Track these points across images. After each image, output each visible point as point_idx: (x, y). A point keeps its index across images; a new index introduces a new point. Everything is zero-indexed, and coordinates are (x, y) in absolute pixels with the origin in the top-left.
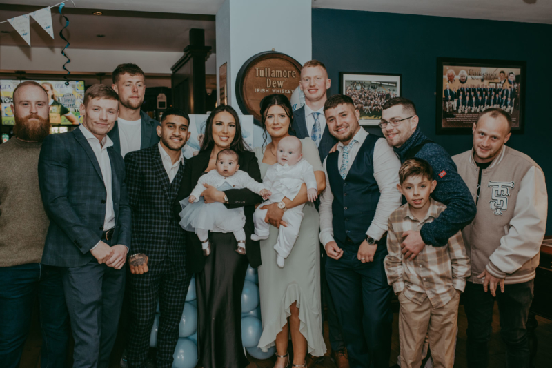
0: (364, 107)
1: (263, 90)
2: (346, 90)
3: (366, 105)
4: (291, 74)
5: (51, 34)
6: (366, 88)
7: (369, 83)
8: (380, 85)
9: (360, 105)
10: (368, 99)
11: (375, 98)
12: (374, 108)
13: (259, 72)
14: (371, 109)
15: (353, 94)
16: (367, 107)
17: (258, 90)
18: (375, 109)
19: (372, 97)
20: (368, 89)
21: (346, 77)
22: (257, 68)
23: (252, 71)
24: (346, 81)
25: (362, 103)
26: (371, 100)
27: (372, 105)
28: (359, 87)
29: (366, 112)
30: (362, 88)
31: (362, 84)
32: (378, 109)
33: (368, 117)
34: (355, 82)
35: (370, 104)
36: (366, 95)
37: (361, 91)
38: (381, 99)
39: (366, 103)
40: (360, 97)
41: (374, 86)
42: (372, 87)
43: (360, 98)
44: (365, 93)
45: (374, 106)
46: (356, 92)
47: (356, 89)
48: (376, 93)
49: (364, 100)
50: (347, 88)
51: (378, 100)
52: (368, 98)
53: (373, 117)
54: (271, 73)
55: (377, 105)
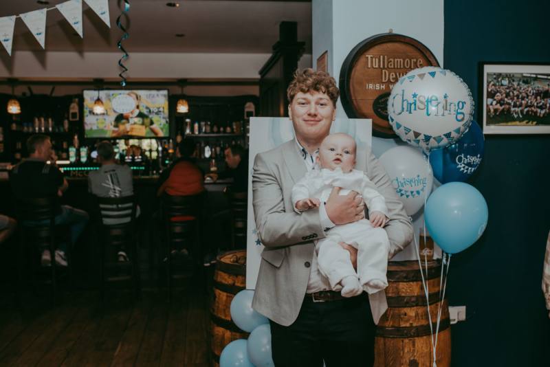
0: (512, 109)
1: (378, 87)
2: (488, 86)
3: (515, 106)
4: (415, 63)
5: (107, 22)
6: (515, 84)
7: (520, 76)
8: (536, 79)
9: (507, 106)
10: (518, 98)
11: (528, 96)
12: (526, 110)
13: (372, 62)
14: (522, 111)
15: (498, 92)
16: (517, 109)
17: (371, 86)
18: (528, 111)
19: (524, 95)
20: (519, 85)
21: (489, 69)
22: (369, 57)
23: (362, 60)
24: (488, 74)
25: (509, 104)
26: (523, 99)
27: (524, 106)
28: (505, 82)
29: (516, 116)
30: (509, 82)
31: (511, 77)
32: (532, 111)
33: (518, 123)
34: (500, 75)
35: (521, 105)
36: (516, 93)
37: (509, 88)
38: (536, 98)
39: (515, 103)
40: (507, 95)
41: (526, 80)
42: (524, 82)
43: (506, 97)
44: (514, 89)
45: (526, 107)
46: (502, 89)
47: (502, 85)
48: (530, 89)
49: (512, 99)
50: (489, 83)
51: (531, 100)
52: (518, 96)
53: (525, 122)
54: (389, 62)
55: (530, 106)
